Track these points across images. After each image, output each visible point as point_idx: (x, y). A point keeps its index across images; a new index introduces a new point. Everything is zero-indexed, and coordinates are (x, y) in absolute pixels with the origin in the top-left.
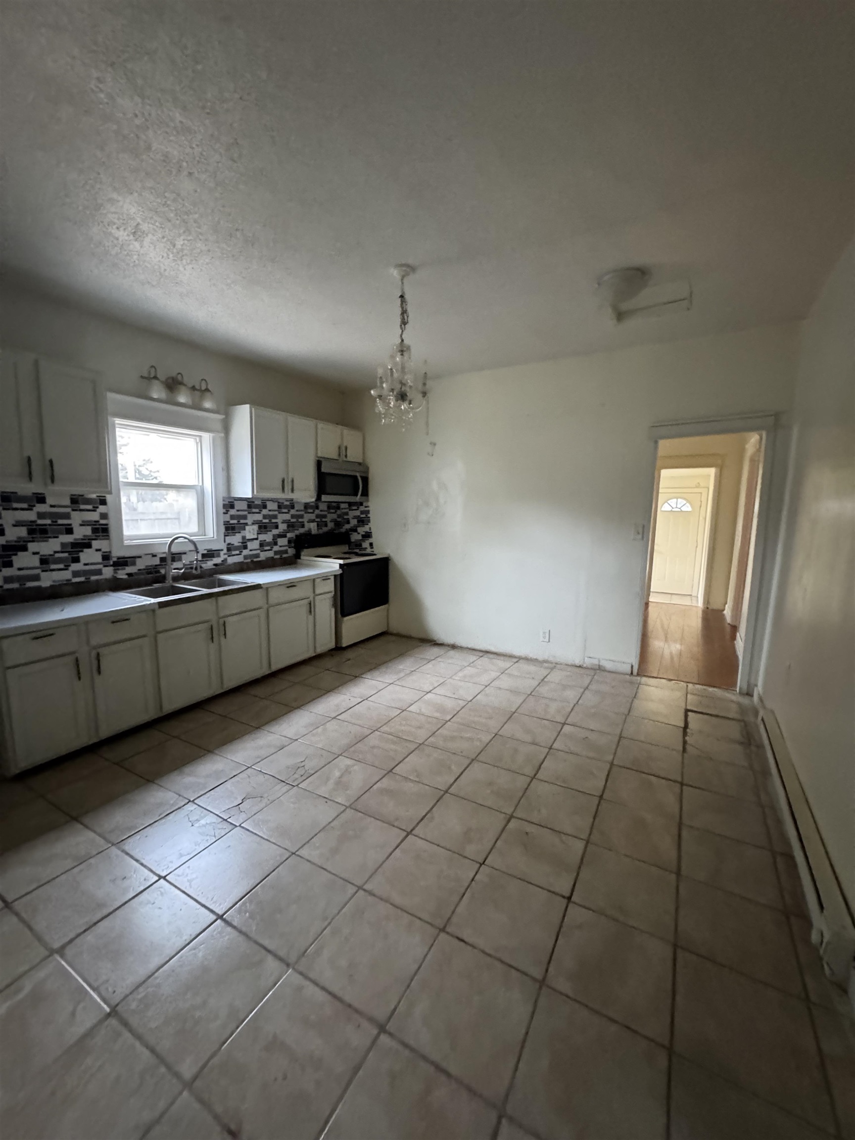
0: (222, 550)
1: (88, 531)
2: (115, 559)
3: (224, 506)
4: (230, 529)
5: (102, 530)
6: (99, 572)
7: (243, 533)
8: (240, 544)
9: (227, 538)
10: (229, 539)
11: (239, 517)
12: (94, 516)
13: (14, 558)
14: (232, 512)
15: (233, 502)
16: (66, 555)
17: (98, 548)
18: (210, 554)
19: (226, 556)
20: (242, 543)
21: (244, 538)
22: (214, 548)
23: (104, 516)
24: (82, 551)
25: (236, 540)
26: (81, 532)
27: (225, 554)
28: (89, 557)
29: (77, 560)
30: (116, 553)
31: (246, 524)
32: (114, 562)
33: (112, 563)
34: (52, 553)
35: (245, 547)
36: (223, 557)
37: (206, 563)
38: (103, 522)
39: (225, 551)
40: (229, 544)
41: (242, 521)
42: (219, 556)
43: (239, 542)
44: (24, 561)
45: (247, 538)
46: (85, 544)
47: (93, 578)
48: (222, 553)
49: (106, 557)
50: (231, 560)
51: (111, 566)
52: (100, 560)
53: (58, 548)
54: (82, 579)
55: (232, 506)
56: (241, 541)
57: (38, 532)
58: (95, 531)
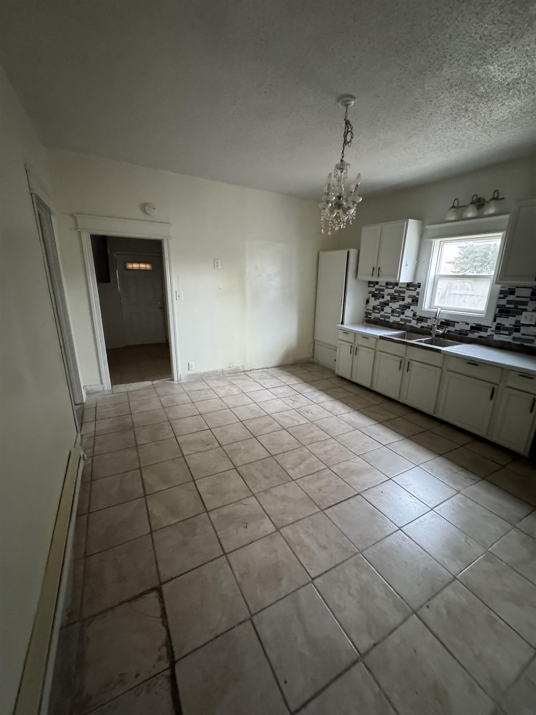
0: (491, 327)
1: (410, 300)
2: (418, 317)
3: (501, 292)
4: (502, 311)
5: (415, 301)
6: (410, 321)
7: (517, 317)
8: (512, 326)
9: (498, 318)
10: (499, 320)
11: (517, 303)
12: (414, 293)
13: (385, 308)
14: (511, 298)
15: (515, 289)
16: (400, 310)
17: (413, 309)
18: (478, 328)
19: (493, 333)
20: (514, 326)
21: (518, 322)
22: (483, 324)
23: (418, 294)
24: (406, 310)
25: (508, 322)
26: (408, 300)
27: (492, 331)
28: (408, 313)
29: (403, 313)
30: (419, 314)
31: (525, 310)
32: (417, 318)
33: (416, 318)
34: (395, 308)
35: (518, 331)
36: (489, 333)
37: (473, 334)
38: (417, 296)
39: (494, 329)
40: (498, 324)
41: (520, 307)
42: (486, 331)
43: (511, 325)
44: (387, 309)
45: (521, 322)
46: (407, 307)
47: (407, 324)
48: (489, 329)
49: (414, 315)
50: (496, 337)
51: (416, 320)
52: (412, 316)
53: (398, 307)
54: (403, 323)
55: (512, 292)
56: (514, 323)
57: (394, 299)
58: (413, 301)
